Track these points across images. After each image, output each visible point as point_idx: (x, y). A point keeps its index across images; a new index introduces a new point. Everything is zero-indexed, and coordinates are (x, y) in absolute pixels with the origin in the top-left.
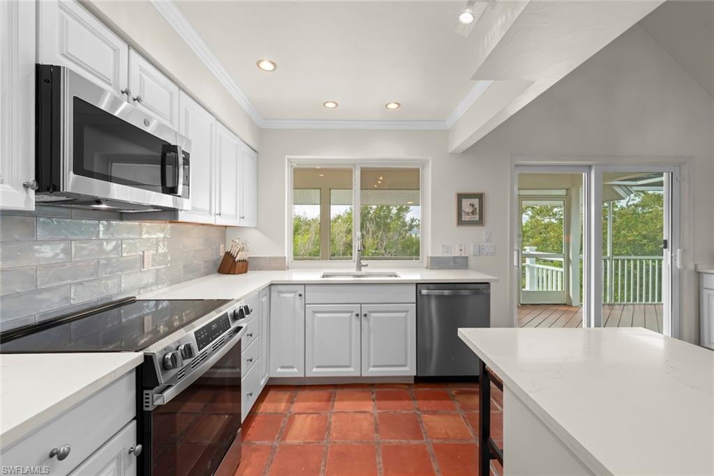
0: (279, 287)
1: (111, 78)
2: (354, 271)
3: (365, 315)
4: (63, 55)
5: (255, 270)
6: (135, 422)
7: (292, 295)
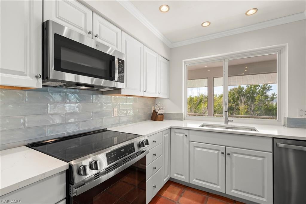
0: (175, 129)
1: (83, 27)
2: (223, 124)
3: (229, 154)
4: (57, 17)
5: (168, 119)
6: (65, 200)
7: (182, 135)
